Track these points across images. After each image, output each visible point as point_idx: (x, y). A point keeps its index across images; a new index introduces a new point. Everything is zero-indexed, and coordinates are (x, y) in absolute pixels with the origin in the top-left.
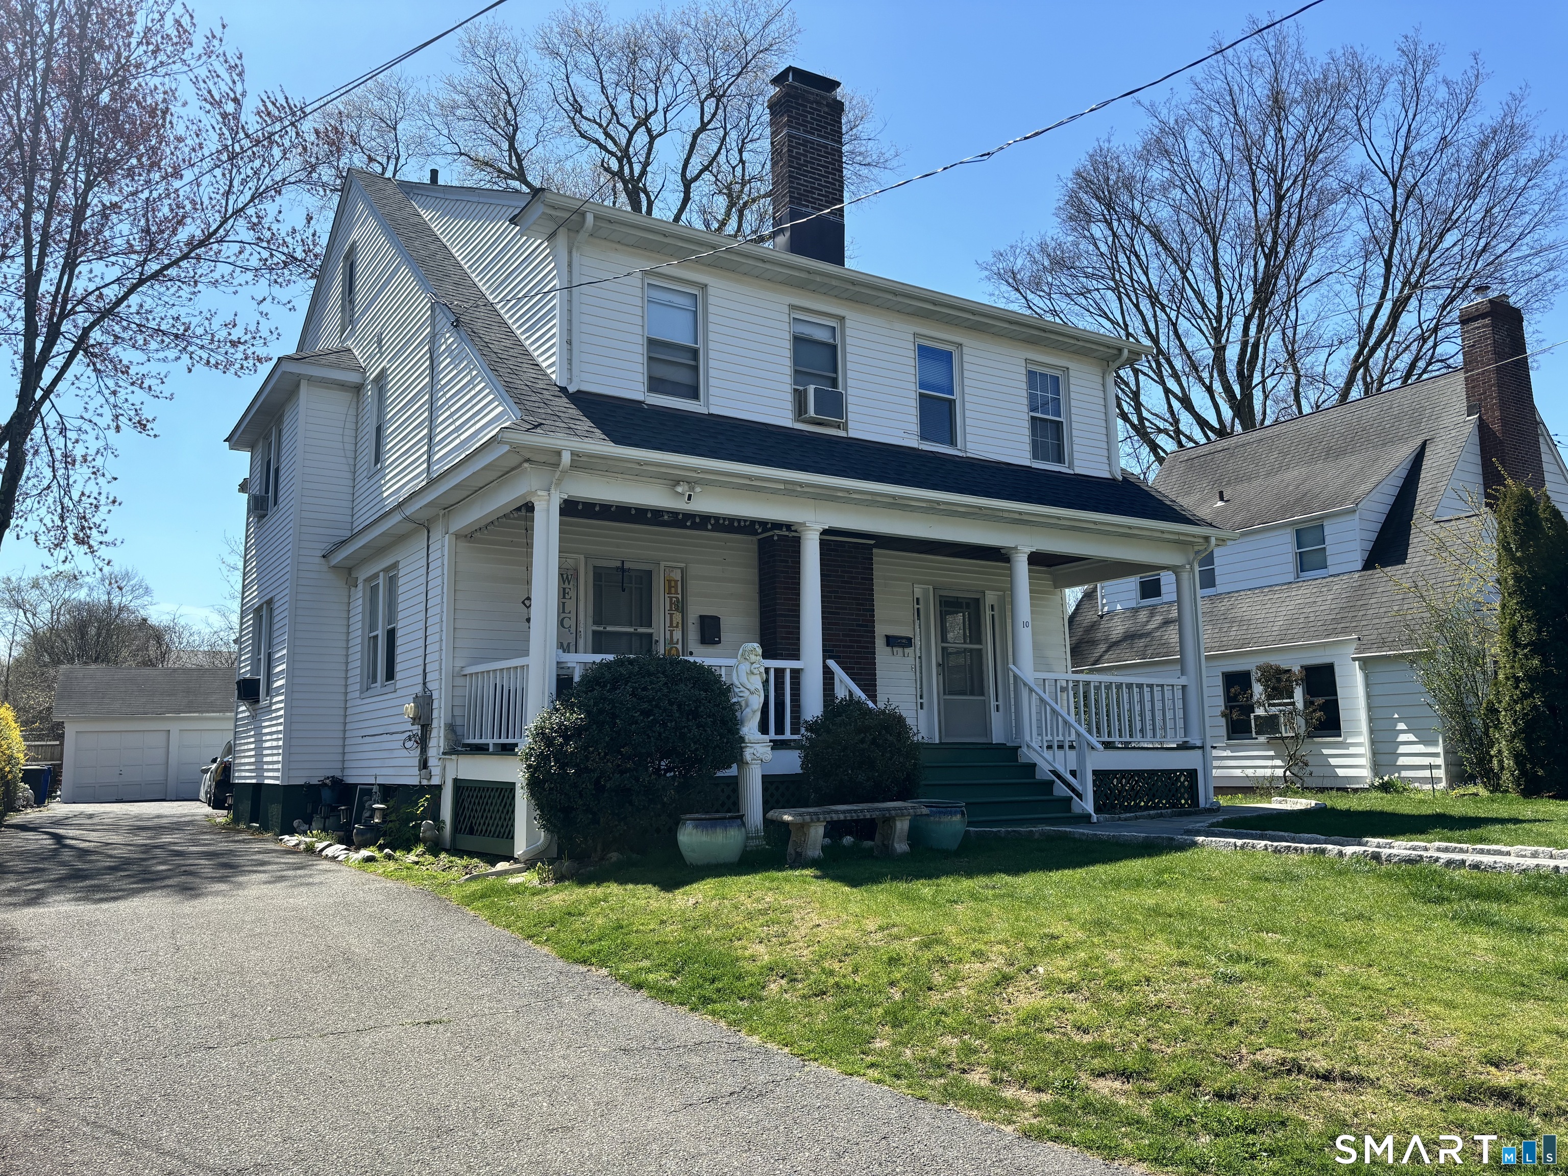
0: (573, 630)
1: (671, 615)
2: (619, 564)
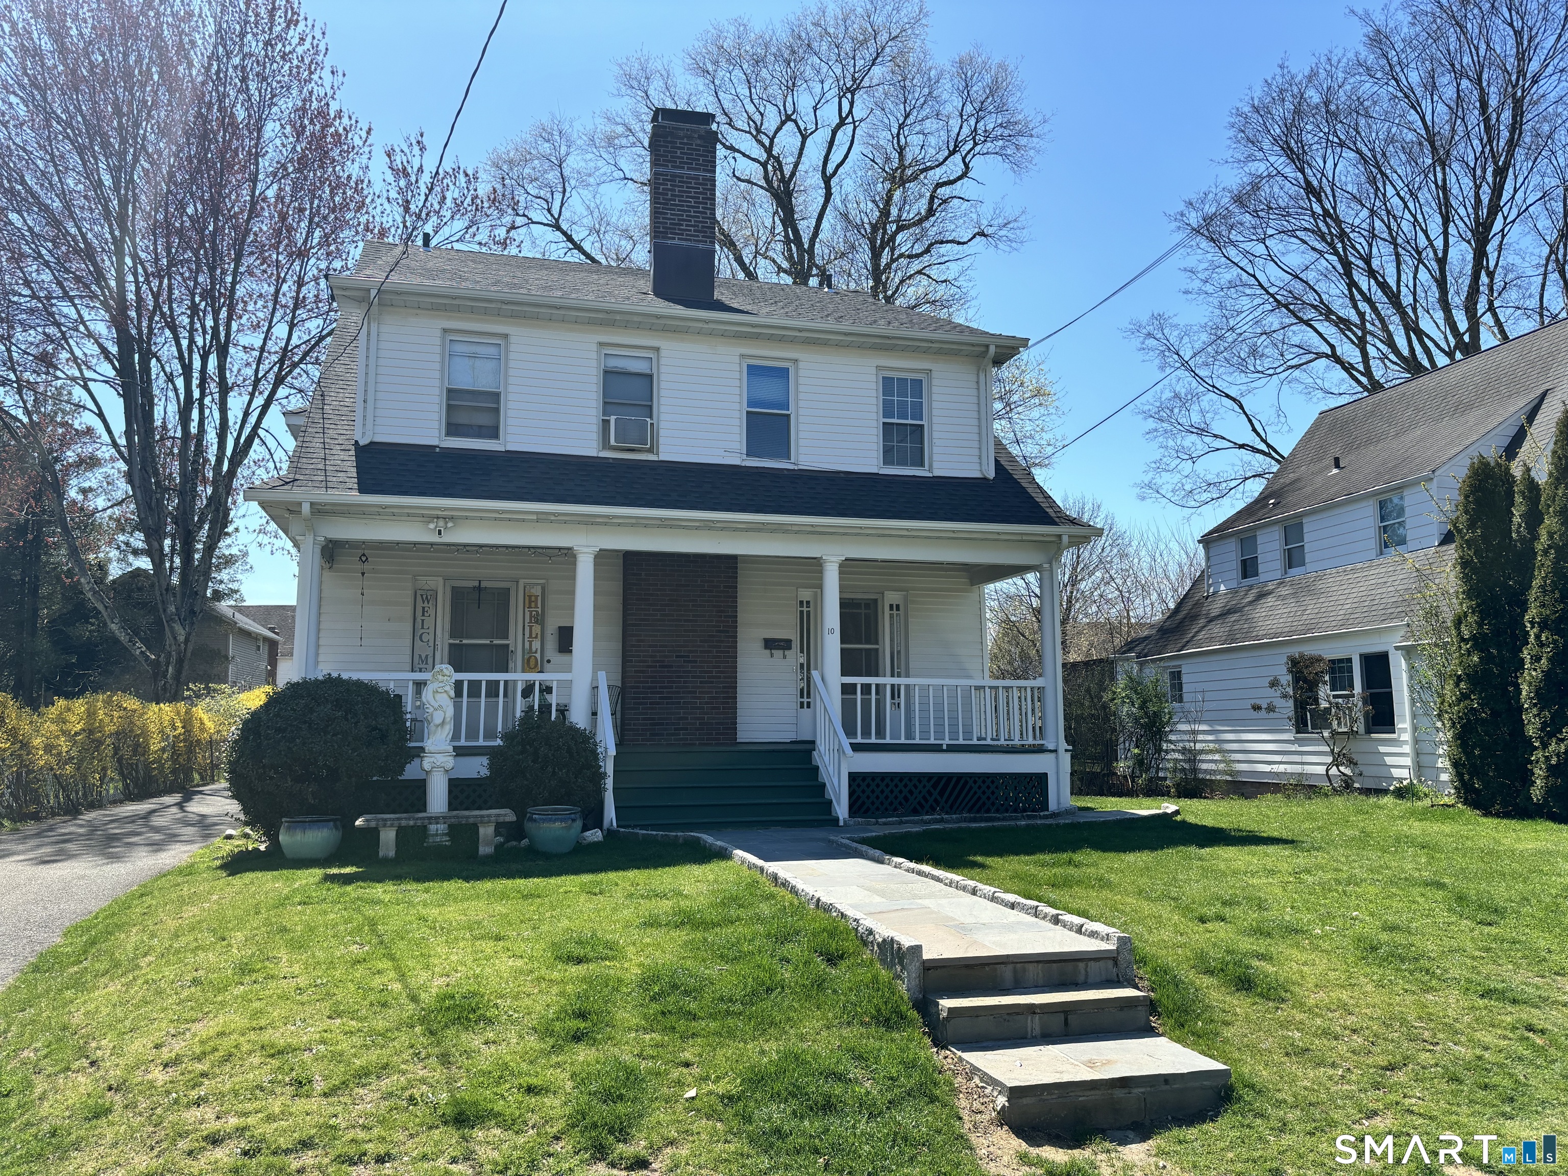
0: (431, 643)
1: (531, 627)
2: (476, 584)
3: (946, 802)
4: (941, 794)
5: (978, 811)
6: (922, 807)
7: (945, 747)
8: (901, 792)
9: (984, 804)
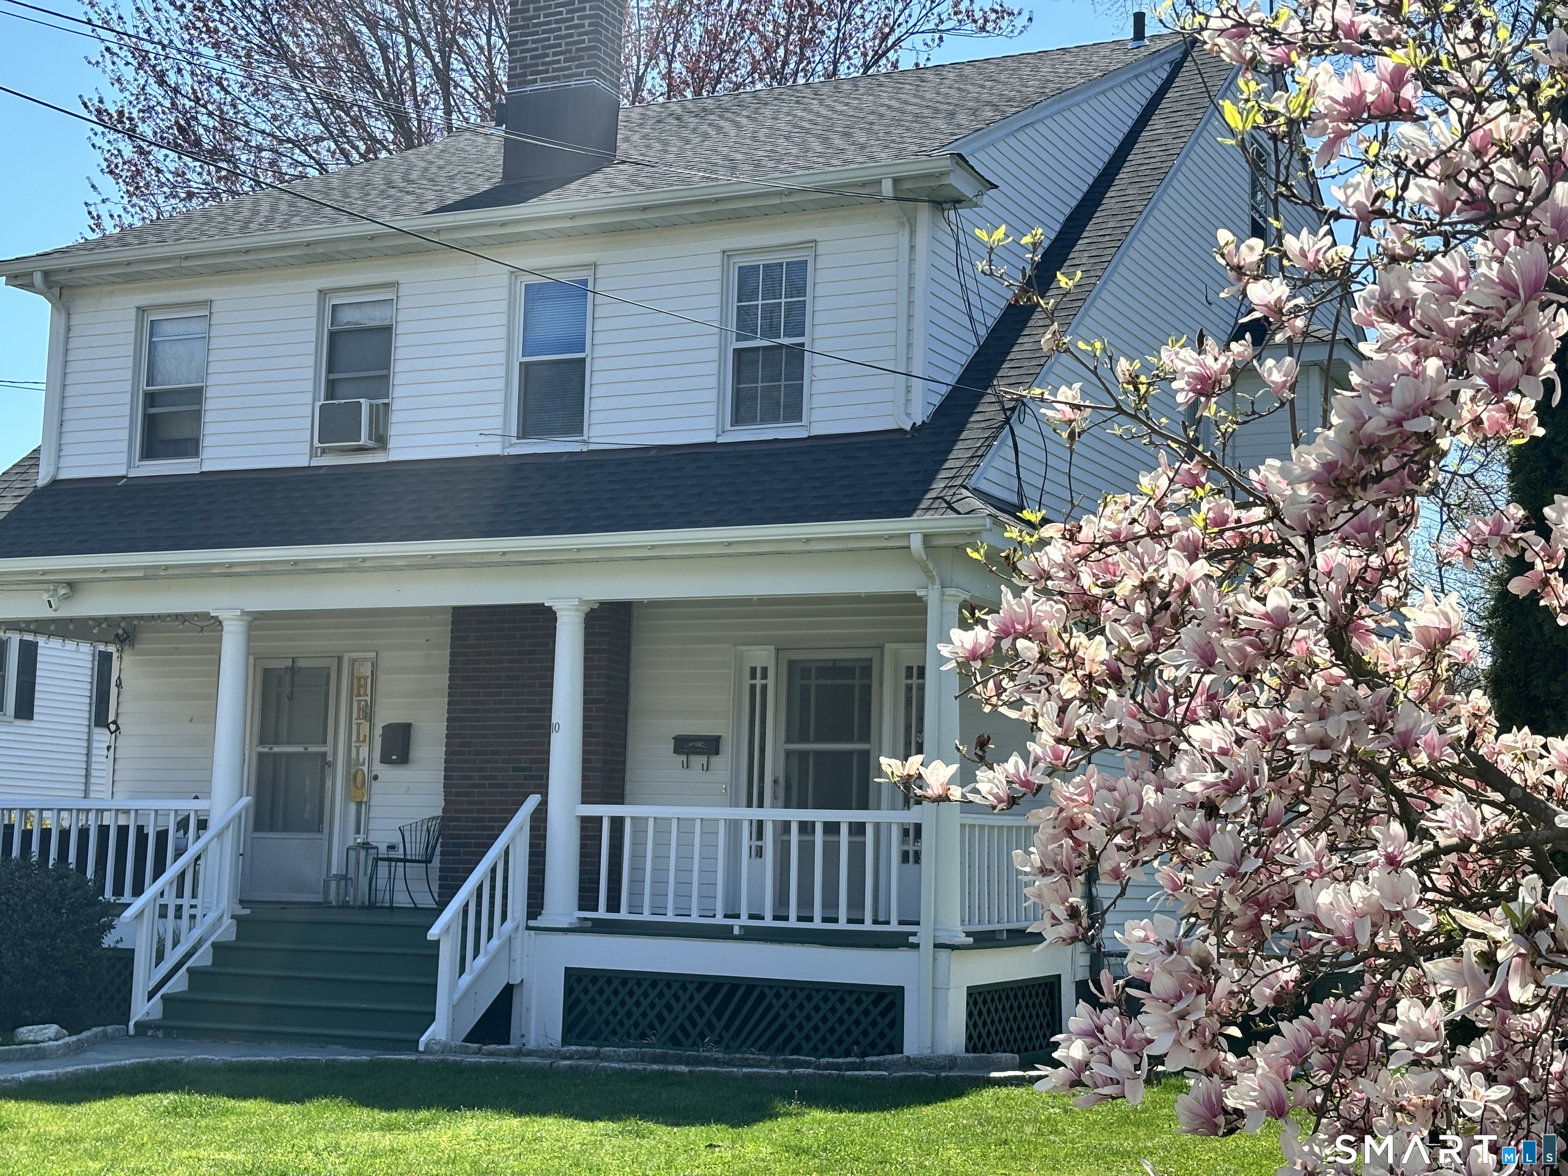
2: (289, 663)
3: (727, 1028)
4: (719, 1013)
5: (780, 1050)
6: (687, 1035)
7: (736, 931)
8: (652, 1006)
9: (791, 1037)
